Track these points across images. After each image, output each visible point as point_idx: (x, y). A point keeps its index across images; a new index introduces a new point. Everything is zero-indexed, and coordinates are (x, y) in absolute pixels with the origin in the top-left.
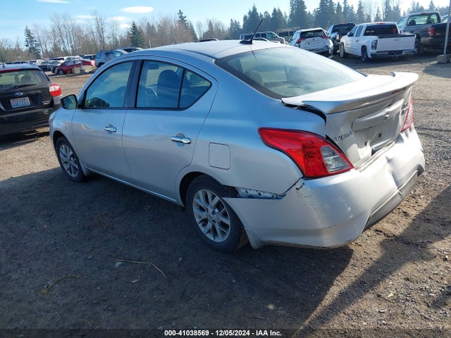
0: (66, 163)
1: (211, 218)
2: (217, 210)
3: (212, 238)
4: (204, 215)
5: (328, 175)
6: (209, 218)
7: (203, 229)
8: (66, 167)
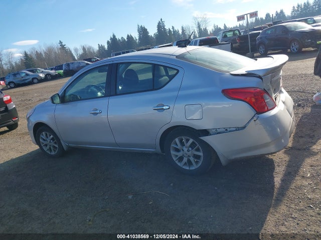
0: (46, 145)
1: (187, 154)
2: (190, 149)
3: (188, 168)
4: (180, 154)
5: (268, 110)
6: (185, 155)
7: (179, 164)
8: (45, 149)
